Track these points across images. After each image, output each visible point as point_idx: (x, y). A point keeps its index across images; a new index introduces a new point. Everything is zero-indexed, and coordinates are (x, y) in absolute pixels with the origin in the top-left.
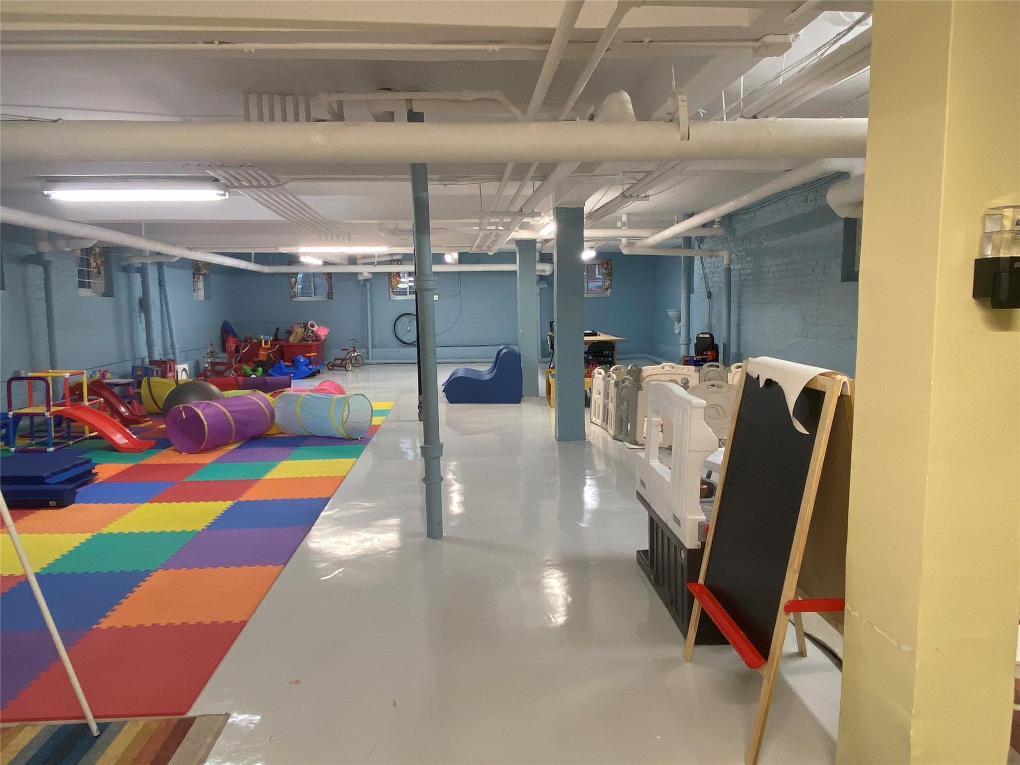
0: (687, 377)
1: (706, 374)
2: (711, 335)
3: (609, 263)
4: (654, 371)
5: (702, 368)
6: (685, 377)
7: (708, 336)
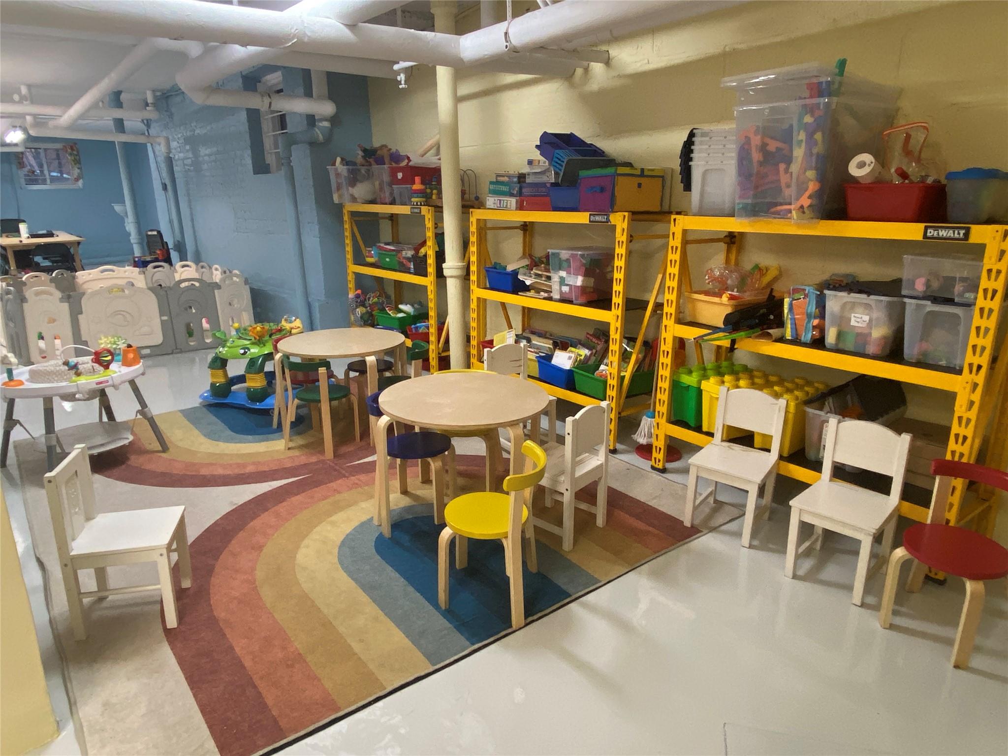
0: (131, 280)
1: (153, 276)
2: (159, 232)
3: (75, 148)
4: (91, 276)
5: (147, 270)
6: (129, 280)
7: (155, 233)
